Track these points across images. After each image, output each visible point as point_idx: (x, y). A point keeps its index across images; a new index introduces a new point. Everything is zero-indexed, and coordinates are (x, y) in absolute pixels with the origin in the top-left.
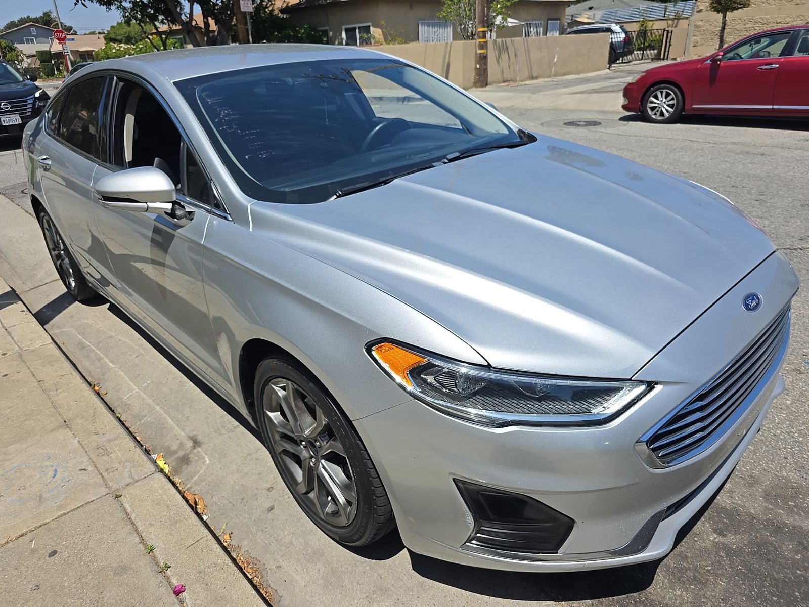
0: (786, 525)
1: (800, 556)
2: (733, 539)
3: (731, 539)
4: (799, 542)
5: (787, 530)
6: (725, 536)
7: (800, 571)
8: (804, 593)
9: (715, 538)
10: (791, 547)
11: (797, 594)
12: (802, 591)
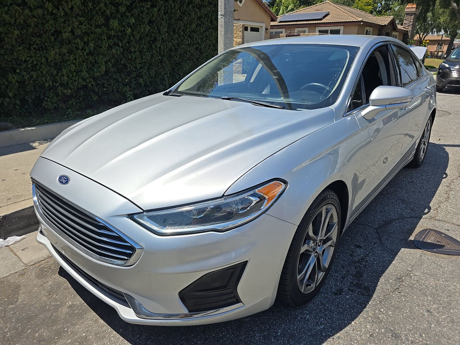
0: (59, 339)
1: (37, 336)
2: (64, 310)
3: (65, 310)
4: (45, 340)
5: (56, 338)
6: (68, 308)
7: (29, 332)
8: (18, 327)
9: (69, 303)
10: (45, 334)
11: (20, 324)
12: (20, 327)
